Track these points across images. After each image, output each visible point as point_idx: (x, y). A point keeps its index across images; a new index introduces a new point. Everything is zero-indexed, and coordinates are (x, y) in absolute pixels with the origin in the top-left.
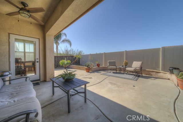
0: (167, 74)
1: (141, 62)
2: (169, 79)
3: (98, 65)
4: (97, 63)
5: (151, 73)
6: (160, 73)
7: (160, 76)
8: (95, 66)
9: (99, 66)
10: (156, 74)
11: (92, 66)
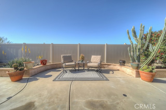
0: (116, 66)
1: (100, 56)
2: (118, 70)
3: (44, 62)
4: (40, 58)
5: (104, 66)
6: (111, 65)
7: (111, 68)
8: (38, 65)
9: (45, 64)
10: (107, 66)
11: (30, 66)
